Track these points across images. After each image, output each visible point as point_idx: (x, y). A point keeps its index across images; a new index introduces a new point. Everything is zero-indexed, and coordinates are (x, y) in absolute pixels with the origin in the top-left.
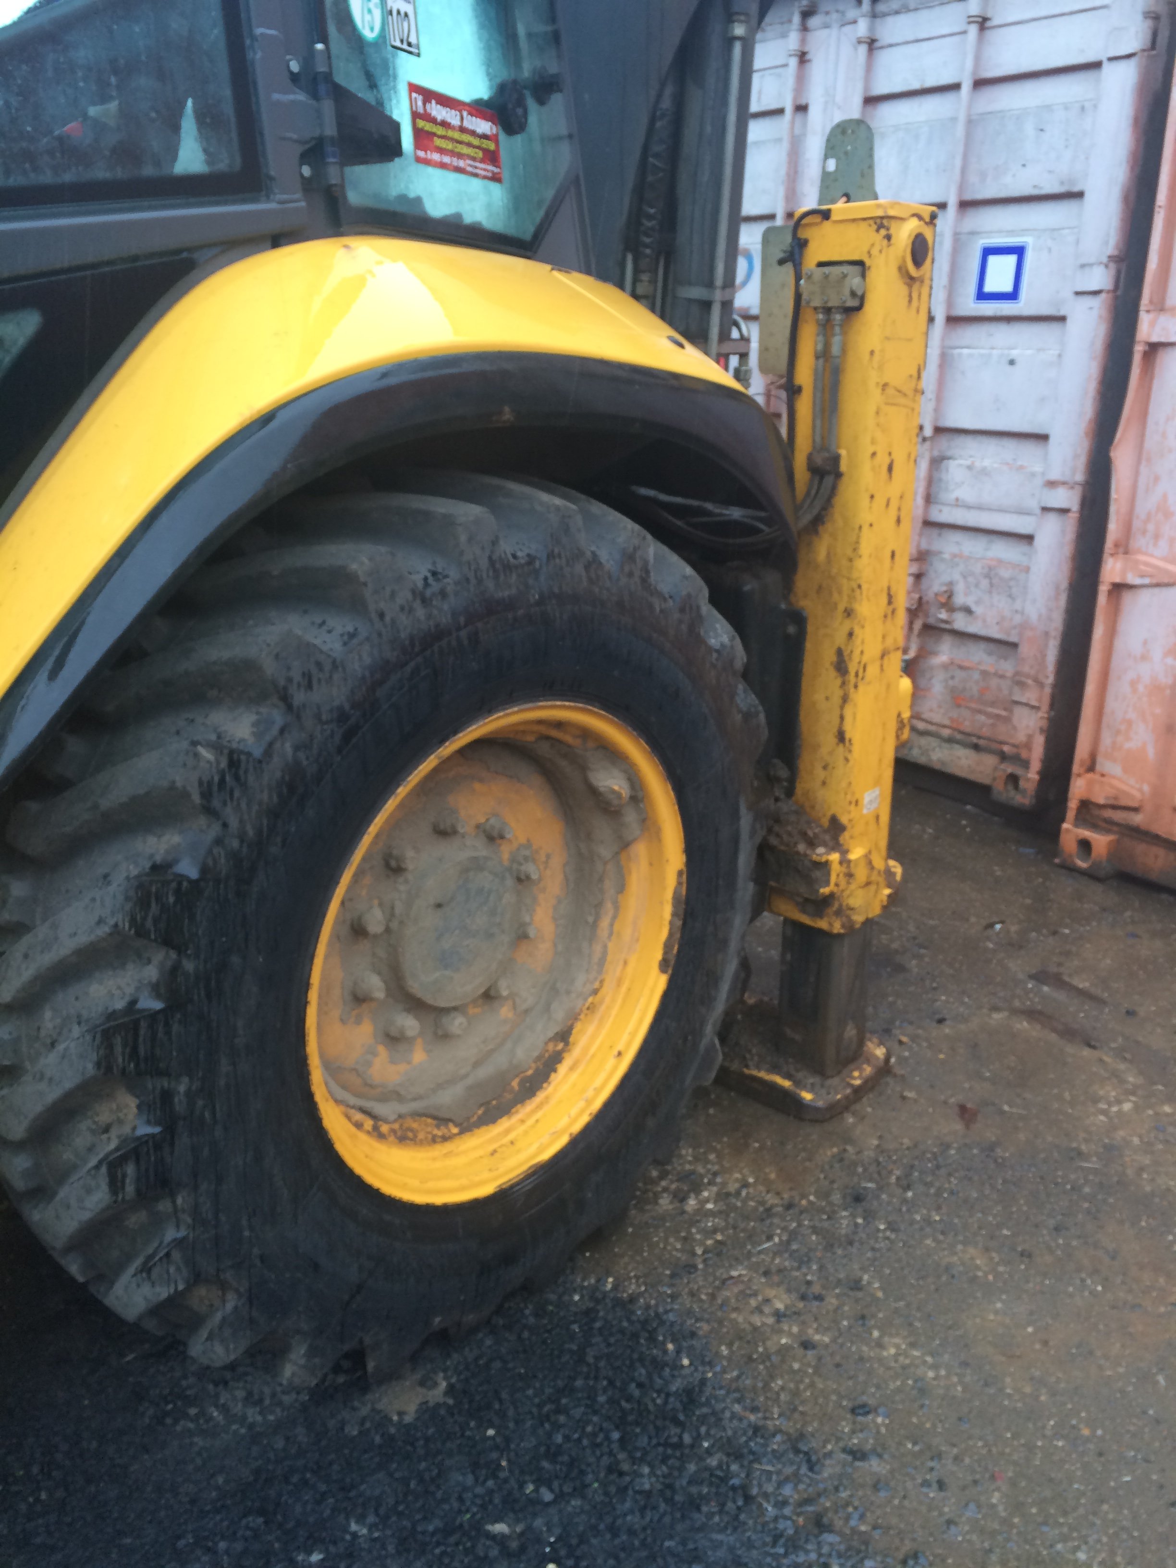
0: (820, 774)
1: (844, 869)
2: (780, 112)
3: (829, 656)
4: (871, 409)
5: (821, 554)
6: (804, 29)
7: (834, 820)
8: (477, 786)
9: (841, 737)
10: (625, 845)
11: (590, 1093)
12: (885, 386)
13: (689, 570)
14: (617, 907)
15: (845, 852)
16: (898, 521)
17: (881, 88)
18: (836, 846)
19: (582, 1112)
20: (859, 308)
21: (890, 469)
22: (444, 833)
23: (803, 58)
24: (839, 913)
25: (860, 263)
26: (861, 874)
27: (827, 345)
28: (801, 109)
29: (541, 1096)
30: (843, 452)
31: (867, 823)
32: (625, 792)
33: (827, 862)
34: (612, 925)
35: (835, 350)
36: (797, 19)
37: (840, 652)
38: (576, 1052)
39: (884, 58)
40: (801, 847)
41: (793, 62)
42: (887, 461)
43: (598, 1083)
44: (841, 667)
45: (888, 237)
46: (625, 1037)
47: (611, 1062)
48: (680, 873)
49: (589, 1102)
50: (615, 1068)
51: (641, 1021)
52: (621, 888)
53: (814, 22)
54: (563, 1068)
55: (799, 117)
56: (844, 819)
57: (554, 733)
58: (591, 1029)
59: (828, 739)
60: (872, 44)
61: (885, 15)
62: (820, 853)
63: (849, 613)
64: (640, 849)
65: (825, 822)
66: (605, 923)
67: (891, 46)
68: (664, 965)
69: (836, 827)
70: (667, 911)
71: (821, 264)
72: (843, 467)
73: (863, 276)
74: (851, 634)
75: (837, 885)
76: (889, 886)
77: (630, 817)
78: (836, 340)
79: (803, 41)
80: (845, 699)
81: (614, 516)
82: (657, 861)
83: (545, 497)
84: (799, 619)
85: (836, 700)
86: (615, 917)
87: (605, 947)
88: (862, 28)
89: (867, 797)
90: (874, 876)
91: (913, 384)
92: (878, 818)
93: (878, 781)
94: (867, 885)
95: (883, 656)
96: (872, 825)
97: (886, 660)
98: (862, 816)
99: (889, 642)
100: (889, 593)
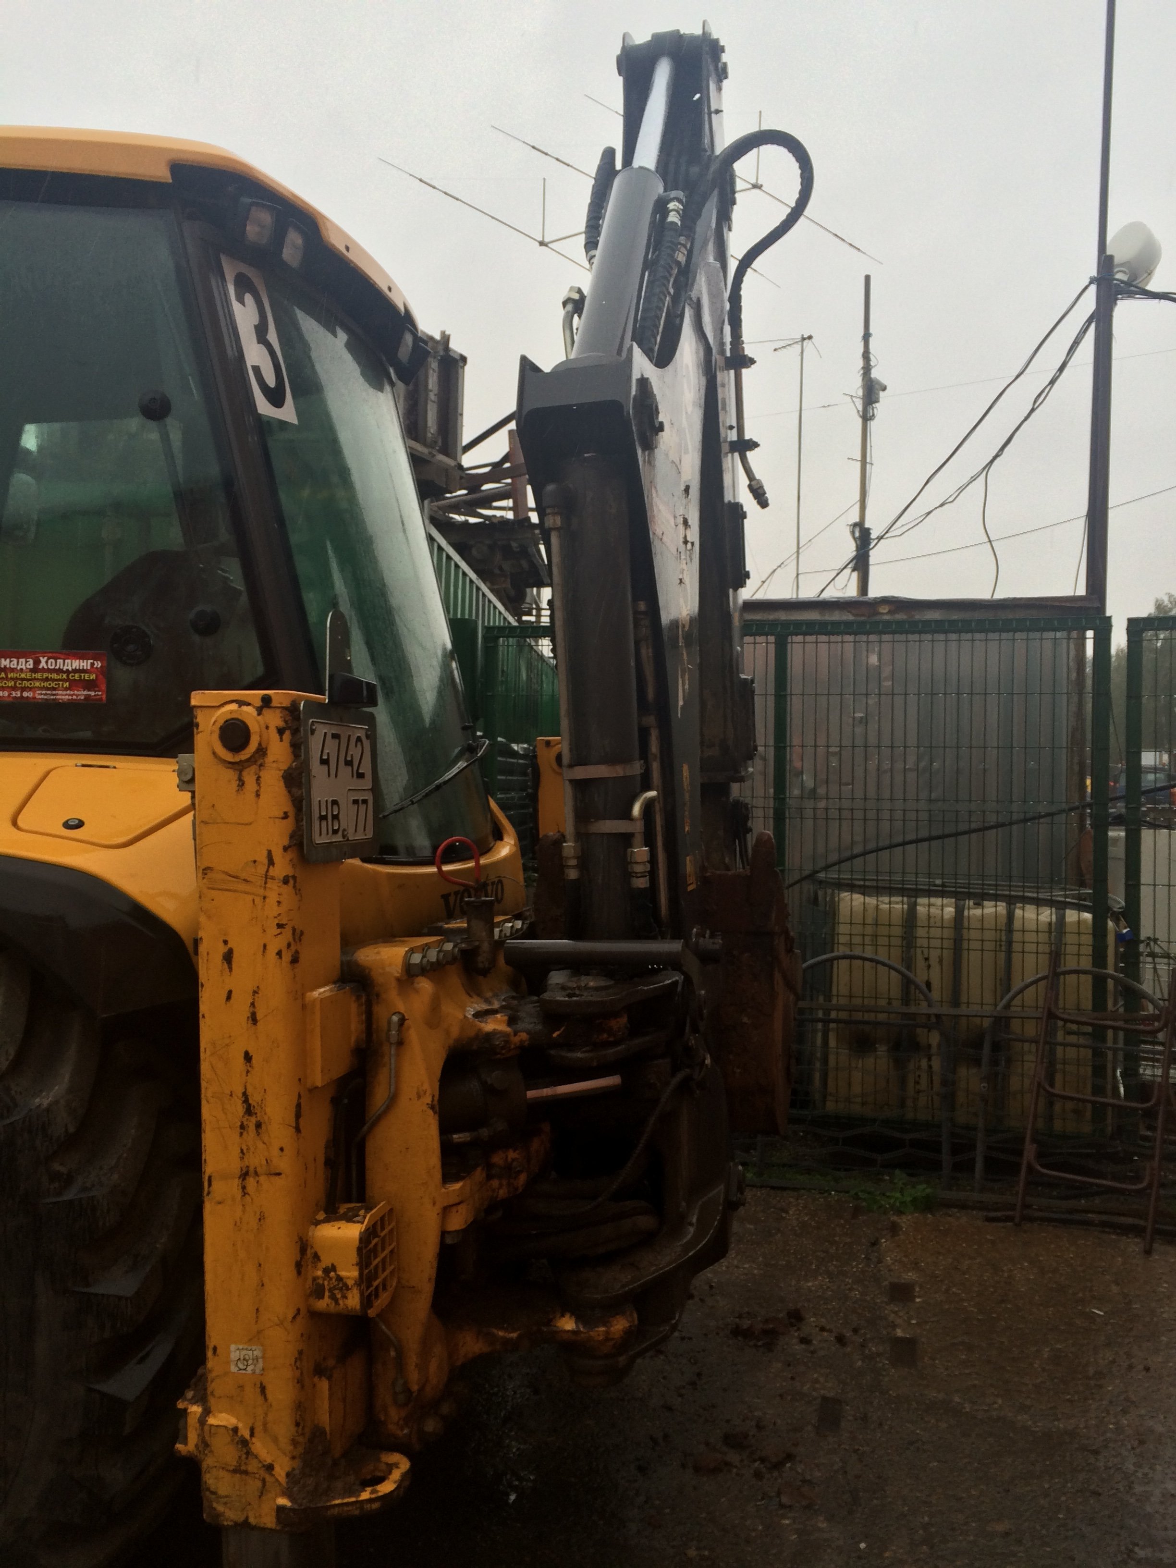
15: (206, 1411)
21: (228, 957)
31: (241, 1387)
42: (223, 949)
89: (234, 1353)
90: (253, 1466)
91: (262, 870)
92: (263, 1389)
93: (256, 1337)
94: (236, 1471)
95: (244, 1175)
96: (251, 1394)
97: (251, 1182)
98: (227, 1373)
99: (255, 1161)
100: (246, 1100)
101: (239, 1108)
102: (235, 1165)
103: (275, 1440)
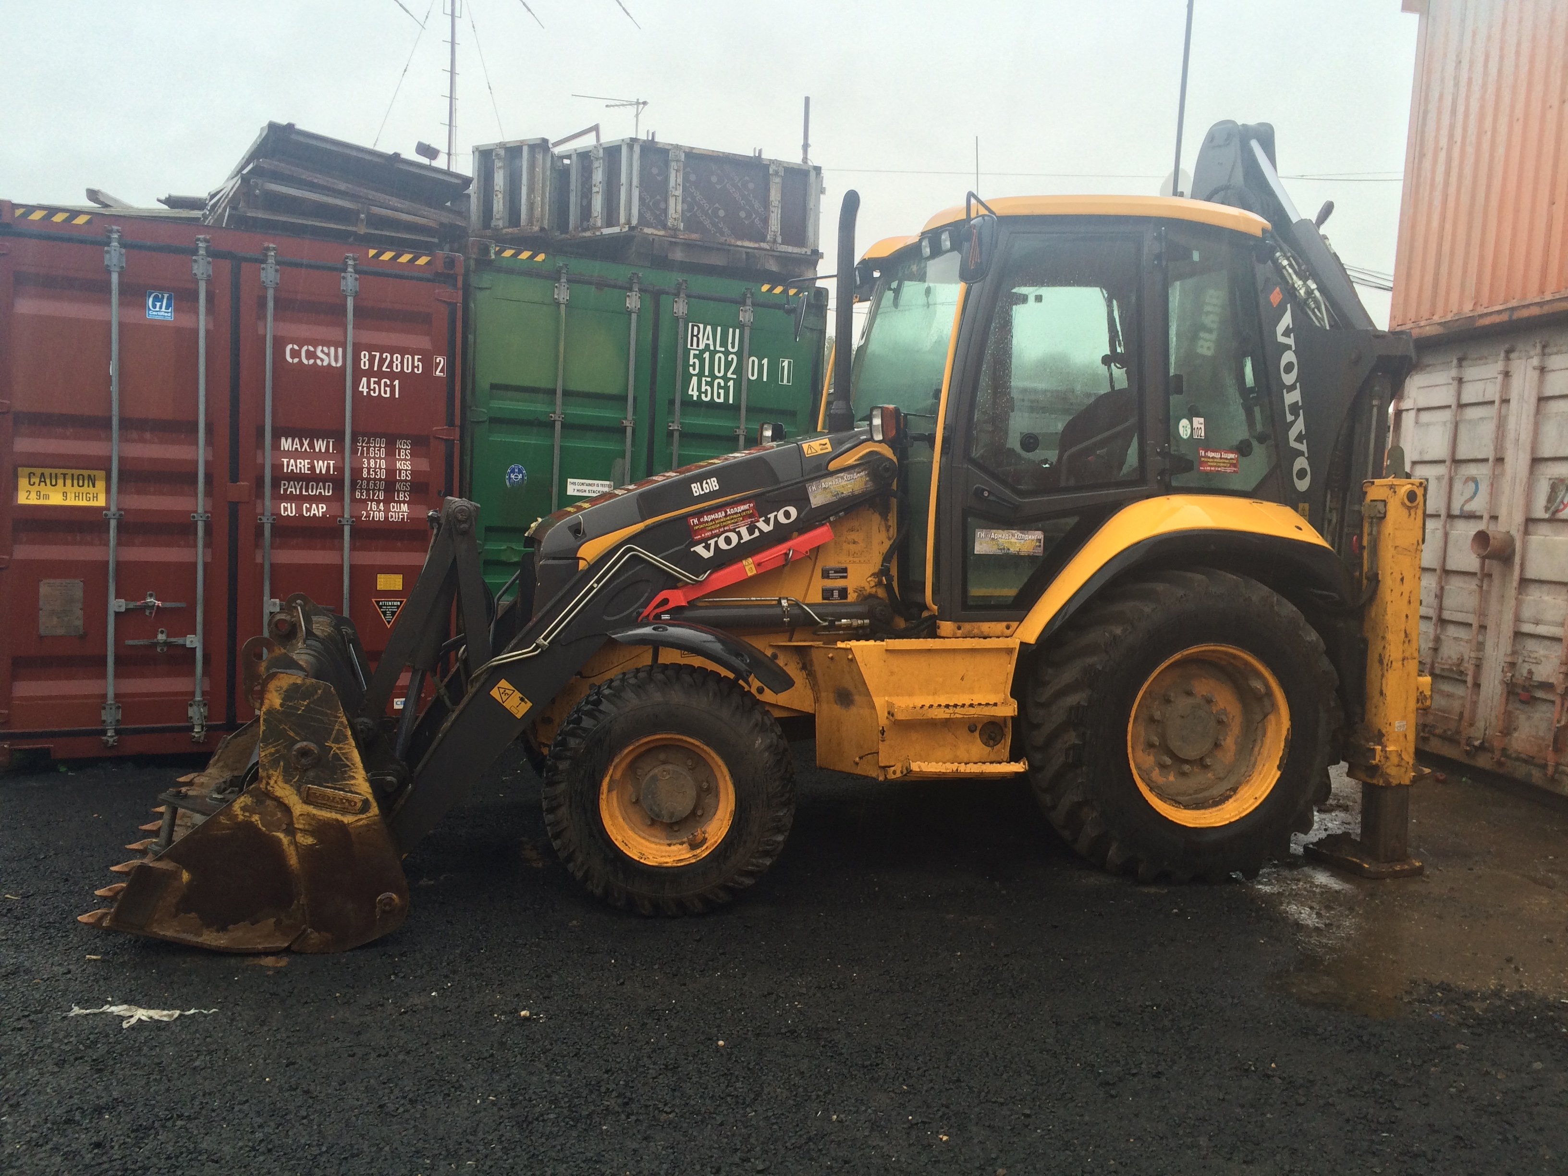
0: (1374, 710)
1: (1383, 754)
2: (1493, 402)
3: (1377, 656)
4: (1389, 555)
5: (1373, 615)
6: (1507, 359)
7: (1379, 731)
8: (1203, 680)
9: (1381, 693)
10: (1266, 716)
11: (1241, 810)
12: (1396, 547)
13: (1295, 609)
14: (1262, 741)
15: (1384, 747)
16: (1410, 602)
17: (1548, 392)
18: (1380, 743)
19: (1236, 815)
20: (1385, 517)
21: (1402, 579)
22: (1189, 694)
23: (1507, 374)
24: (1382, 775)
25: (1384, 501)
26: (1394, 759)
27: (1372, 531)
28: (1506, 401)
29: (1220, 807)
30: (1380, 572)
31: (1398, 736)
32: (1263, 690)
33: (1374, 749)
34: (1260, 750)
35: (1374, 533)
36: (1502, 355)
37: (1380, 655)
38: (1238, 796)
39: (1551, 378)
40: (1363, 742)
41: (1500, 377)
42: (1400, 577)
43: (1245, 807)
44: (1381, 662)
45: (1395, 492)
46: (1260, 793)
47: (1252, 800)
48: (1288, 729)
49: (1240, 813)
50: (1253, 803)
51: (1267, 788)
52: (1264, 734)
53: (1513, 356)
54: (1231, 800)
55: (1504, 406)
56: (1384, 731)
57: (1232, 661)
58: (1246, 789)
59: (1376, 693)
60: (1542, 370)
61: (1550, 355)
62: (1371, 745)
63: (1383, 638)
64: (1272, 718)
65: (1376, 732)
66: (1257, 749)
67: (1553, 371)
68: (1279, 768)
69: (1381, 735)
70: (1282, 745)
71: (1372, 501)
72: (1380, 578)
73: (1385, 506)
74: (1384, 647)
75: (1380, 761)
76: (1414, 771)
77: (1266, 702)
78: (1375, 529)
79: (1507, 366)
80: (1383, 676)
81: (1260, 585)
82: (1279, 723)
83: (1230, 575)
84: (1365, 641)
85: (1380, 676)
86: (1261, 747)
87: (1256, 759)
88: (1535, 361)
89: (1397, 724)
90: (1403, 763)
91: (1415, 547)
92: (1406, 736)
93: (1404, 718)
94: (1398, 766)
95: (1403, 660)
96: (1402, 738)
97: (1405, 662)
98: (1394, 732)
99: (1407, 654)
100: (1405, 632)
101: (1403, 635)
102: (1400, 656)
103: (1408, 754)
